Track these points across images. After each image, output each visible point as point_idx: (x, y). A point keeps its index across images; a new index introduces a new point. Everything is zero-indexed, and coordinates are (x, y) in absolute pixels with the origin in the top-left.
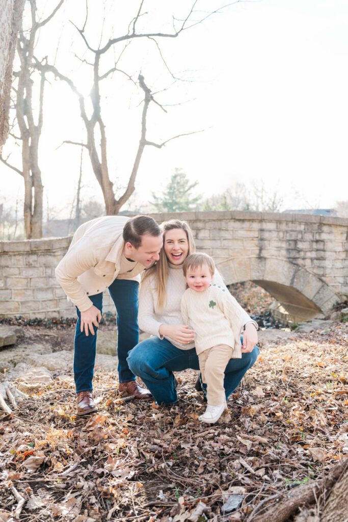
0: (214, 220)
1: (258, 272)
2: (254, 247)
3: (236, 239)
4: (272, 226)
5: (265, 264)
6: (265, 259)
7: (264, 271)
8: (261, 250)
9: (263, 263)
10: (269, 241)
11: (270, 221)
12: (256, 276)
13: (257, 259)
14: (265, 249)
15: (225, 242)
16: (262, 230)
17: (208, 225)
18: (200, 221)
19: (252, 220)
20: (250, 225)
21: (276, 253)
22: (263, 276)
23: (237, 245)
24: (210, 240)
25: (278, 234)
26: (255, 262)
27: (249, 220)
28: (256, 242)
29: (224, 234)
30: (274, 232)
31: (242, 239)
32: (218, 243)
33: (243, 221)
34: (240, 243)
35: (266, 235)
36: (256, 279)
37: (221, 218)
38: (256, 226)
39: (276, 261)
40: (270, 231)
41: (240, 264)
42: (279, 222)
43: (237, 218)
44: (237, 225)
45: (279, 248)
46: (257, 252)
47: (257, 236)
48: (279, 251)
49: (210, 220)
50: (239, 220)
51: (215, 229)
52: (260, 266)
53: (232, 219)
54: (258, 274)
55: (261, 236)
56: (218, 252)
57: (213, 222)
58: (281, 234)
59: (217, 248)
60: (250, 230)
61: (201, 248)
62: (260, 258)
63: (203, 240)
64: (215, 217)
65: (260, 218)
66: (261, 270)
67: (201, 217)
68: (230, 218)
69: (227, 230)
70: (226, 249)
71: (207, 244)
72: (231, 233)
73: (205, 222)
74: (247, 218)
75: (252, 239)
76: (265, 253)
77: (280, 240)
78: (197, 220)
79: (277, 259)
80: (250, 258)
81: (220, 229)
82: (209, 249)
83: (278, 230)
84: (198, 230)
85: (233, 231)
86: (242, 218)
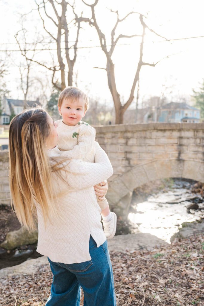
0: (140, 131)
1: (178, 171)
2: (173, 151)
3: (159, 145)
4: (190, 134)
5: (184, 165)
6: (184, 161)
7: (182, 171)
8: (180, 154)
9: (182, 164)
10: (187, 146)
11: (188, 130)
12: (175, 174)
13: (176, 161)
14: (183, 153)
15: (150, 148)
16: (181, 138)
17: (136, 135)
18: (129, 132)
19: (172, 130)
20: (171, 134)
21: (194, 156)
22: (182, 174)
23: (160, 150)
24: (137, 146)
25: (195, 141)
26: (174, 164)
27: (170, 130)
28: (176, 147)
29: (148, 141)
30: (191, 139)
31: (163, 145)
32: (144, 149)
33: (164, 130)
34: (161, 148)
35: (185, 141)
36: (175, 176)
37: (145, 129)
38: (176, 134)
39: (193, 162)
40: (188, 138)
41: (162, 165)
42: (196, 130)
43: (159, 128)
44: (160, 134)
45: (196, 152)
46: (177, 155)
47: (176, 142)
48: (196, 154)
49: (137, 131)
50: (161, 130)
51: (141, 137)
52: (179, 166)
53: (154, 129)
54: (177, 173)
55: (180, 142)
56: (144, 155)
57: (140, 132)
58: (198, 141)
59: (143, 153)
60: (170, 138)
61: (130, 152)
62: (179, 160)
63: (132, 146)
64: (141, 128)
65: (178, 128)
66: (180, 170)
67: (130, 129)
68: (153, 128)
69: (151, 138)
70: (150, 153)
71: (135, 149)
72: (155, 140)
73: (133, 132)
74: (167, 128)
75: (172, 145)
76: (183, 156)
77: (197, 146)
78: (126, 131)
79: (194, 161)
80: (171, 160)
81: (145, 138)
82: (137, 153)
83: (195, 138)
84: (128, 139)
85: (156, 138)
86: (163, 128)
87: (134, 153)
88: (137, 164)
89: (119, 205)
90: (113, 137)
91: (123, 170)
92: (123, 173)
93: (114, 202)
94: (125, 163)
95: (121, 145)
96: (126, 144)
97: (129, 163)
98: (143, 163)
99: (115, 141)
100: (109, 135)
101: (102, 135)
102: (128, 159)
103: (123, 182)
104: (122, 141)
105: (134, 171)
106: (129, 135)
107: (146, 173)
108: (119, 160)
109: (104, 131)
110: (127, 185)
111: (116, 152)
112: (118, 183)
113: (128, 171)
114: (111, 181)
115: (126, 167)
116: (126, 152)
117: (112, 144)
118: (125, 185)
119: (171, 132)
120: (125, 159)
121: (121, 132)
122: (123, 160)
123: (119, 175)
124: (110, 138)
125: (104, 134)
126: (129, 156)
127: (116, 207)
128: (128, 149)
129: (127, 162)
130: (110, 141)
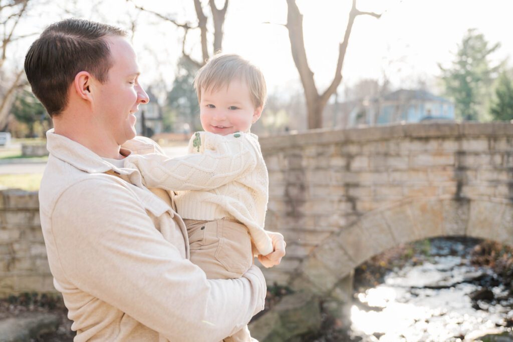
0: (376, 141)
1: (457, 223)
2: (447, 181)
3: (414, 170)
4: (480, 145)
5: (469, 209)
6: (468, 201)
7: (466, 222)
8: (460, 186)
9: (465, 208)
10: (476, 170)
11: (477, 137)
12: (450, 228)
13: (453, 202)
14: (467, 185)
15: (397, 176)
16: (461, 153)
17: (367, 149)
18: (352, 142)
19: (443, 138)
20: (441, 145)
21: (490, 191)
22: (466, 229)
23: (418, 179)
24: (370, 171)
25: (492, 159)
26: (449, 208)
27: (437, 138)
28: (451, 172)
29: (393, 162)
30: (483, 156)
31: (425, 170)
32: (384, 177)
33: (426, 139)
34: (421, 175)
35: (470, 161)
36: (451, 233)
37: (387, 136)
38: (450, 146)
39: (489, 205)
40: (477, 154)
41: (423, 210)
42: (493, 137)
43: (415, 134)
44: (417, 146)
45: (495, 183)
46: (453, 188)
47: (452, 162)
48: (495, 187)
49: (369, 142)
50: (420, 139)
51: (378, 154)
52: (460, 212)
53: (406, 137)
54: (455, 226)
55: (459, 162)
56: (385, 191)
57: (375, 144)
58: (498, 159)
59: (382, 185)
60: (439, 153)
61: (356, 185)
62: (460, 200)
63: (359, 172)
64: (377, 136)
65: (456, 133)
66: (462, 220)
67: (354, 137)
68: (402, 135)
69: (398, 155)
70: (398, 185)
71: (367, 179)
72: (406, 159)
73: (360, 144)
74: (432, 133)
75: (444, 168)
76: (467, 192)
77: (497, 169)
78: (347, 142)
79: (490, 201)
80: (441, 201)
81: (386, 155)
82: (369, 187)
83: (492, 152)
84: (350, 157)
85: (409, 156)
86: (423, 134)
87: (364, 187)
88: (371, 210)
89: (334, 294)
90: (319, 155)
91: (342, 222)
92: (342, 228)
93: (324, 289)
94: (345, 207)
95: (337, 171)
96: (347, 168)
97: (354, 208)
98: (383, 206)
99: (323, 162)
100: (311, 151)
101: (297, 152)
102: (351, 200)
103: (341, 247)
104: (339, 162)
105: (365, 223)
106: (353, 149)
107: (389, 227)
108: (332, 202)
109: (301, 142)
110: (351, 252)
111: (327, 186)
112: (331, 249)
113: (352, 224)
114: (317, 246)
115: (347, 215)
116: (348, 186)
117: (318, 168)
118: (346, 253)
119: (440, 141)
120: (344, 198)
121: (337, 144)
122: (340, 201)
123: (332, 233)
124: (313, 158)
125: (301, 148)
126: (353, 192)
127: (328, 299)
128: (350, 179)
129: (349, 205)
130: (313, 163)
